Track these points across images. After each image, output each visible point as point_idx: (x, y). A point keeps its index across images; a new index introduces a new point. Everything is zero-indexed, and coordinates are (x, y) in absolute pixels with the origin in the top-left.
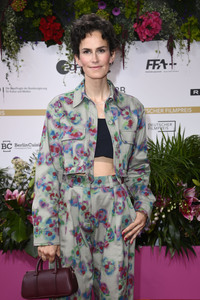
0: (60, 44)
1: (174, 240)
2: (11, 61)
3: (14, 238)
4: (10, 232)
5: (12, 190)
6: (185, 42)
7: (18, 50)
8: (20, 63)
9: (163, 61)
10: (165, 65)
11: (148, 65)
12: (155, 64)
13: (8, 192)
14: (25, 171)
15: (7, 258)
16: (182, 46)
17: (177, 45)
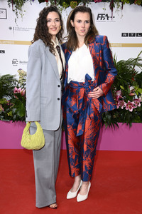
0: (47, 1)
1: (107, 119)
2: (18, 11)
3: (18, 114)
4: (17, 111)
5: (18, 88)
6: (120, 4)
7: (22, 4)
8: (24, 13)
9: (107, 15)
10: (108, 17)
11: (98, 17)
12: (102, 17)
13: (16, 88)
14: (25, 78)
15: (15, 125)
16: (119, 6)
17: (116, 5)
